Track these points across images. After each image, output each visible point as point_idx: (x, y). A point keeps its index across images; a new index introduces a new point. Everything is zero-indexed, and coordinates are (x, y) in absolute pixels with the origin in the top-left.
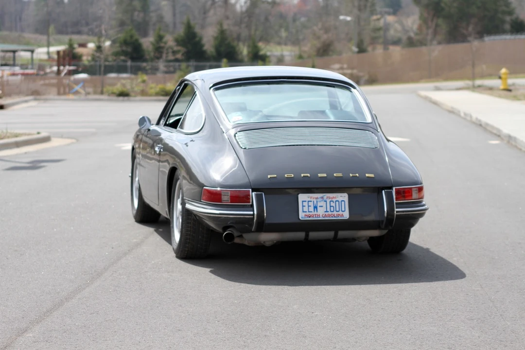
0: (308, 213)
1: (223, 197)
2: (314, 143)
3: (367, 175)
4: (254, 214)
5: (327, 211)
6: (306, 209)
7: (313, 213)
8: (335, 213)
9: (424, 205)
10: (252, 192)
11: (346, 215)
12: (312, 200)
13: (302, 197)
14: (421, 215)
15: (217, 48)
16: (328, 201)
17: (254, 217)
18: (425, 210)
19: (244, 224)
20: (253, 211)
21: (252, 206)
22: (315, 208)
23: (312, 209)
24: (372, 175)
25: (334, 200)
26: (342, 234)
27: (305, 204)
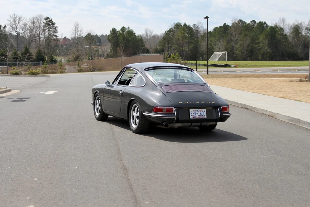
0: (193, 116)
1: (163, 110)
2: (191, 91)
3: (212, 102)
4: (175, 117)
5: (199, 115)
6: (192, 115)
7: (195, 116)
8: (202, 116)
9: (230, 113)
10: (174, 108)
11: (206, 117)
12: (194, 111)
13: (191, 110)
14: (229, 117)
15: (37, 57)
16: (199, 112)
17: (175, 118)
18: (231, 115)
19: (171, 120)
20: (175, 115)
21: (174, 114)
22: (195, 114)
23: (194, 115)
24: (214, 102)
25: (201, 111)
26: (203, 124)
27: (192, 113)
